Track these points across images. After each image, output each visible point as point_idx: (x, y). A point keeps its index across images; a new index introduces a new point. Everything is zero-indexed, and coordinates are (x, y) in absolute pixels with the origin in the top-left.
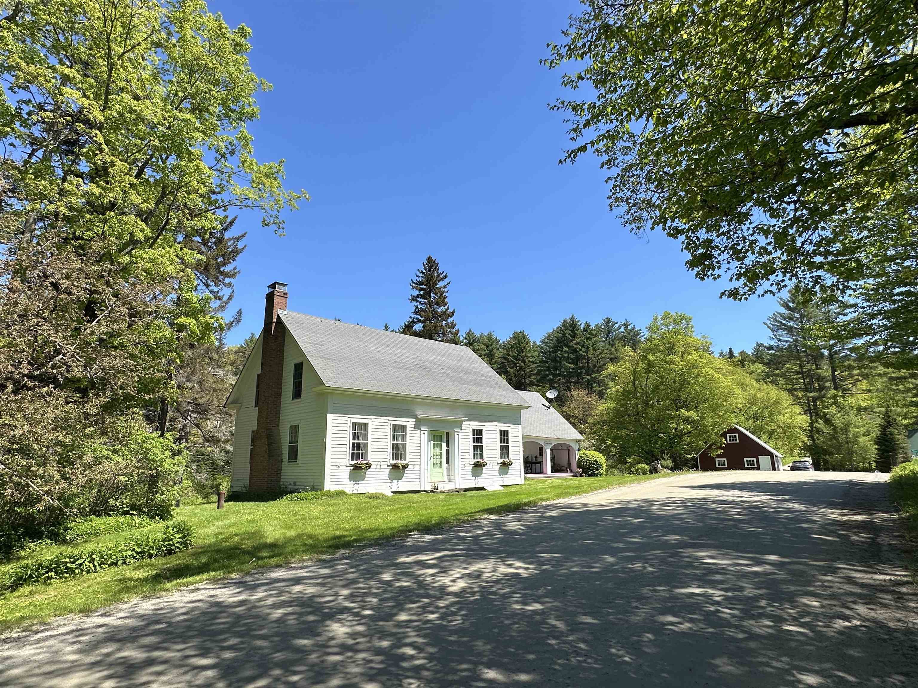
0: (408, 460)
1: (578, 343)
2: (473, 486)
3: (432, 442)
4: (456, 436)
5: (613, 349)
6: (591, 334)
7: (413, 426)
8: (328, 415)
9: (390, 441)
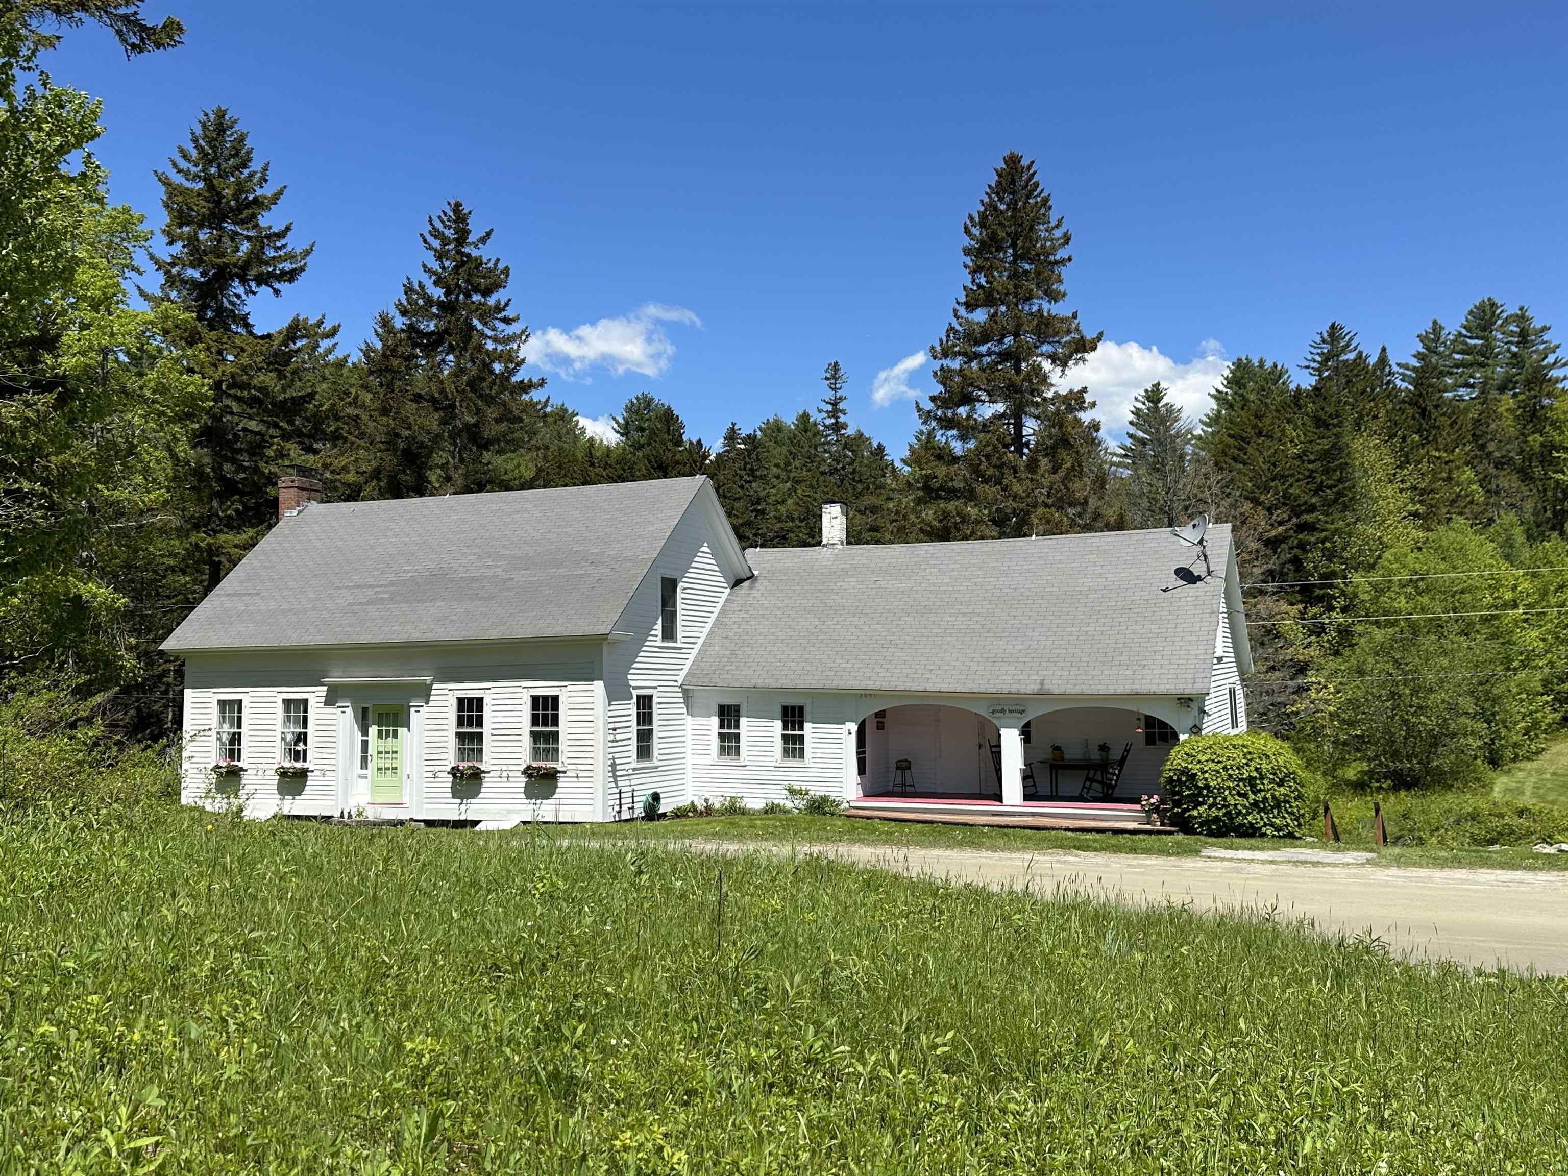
0: (312, 761)
2: (455, 817)
3: (375, 728)
4: (414, 715)
7: (323, 699)
8: (186, 690)
9: (279, 728)
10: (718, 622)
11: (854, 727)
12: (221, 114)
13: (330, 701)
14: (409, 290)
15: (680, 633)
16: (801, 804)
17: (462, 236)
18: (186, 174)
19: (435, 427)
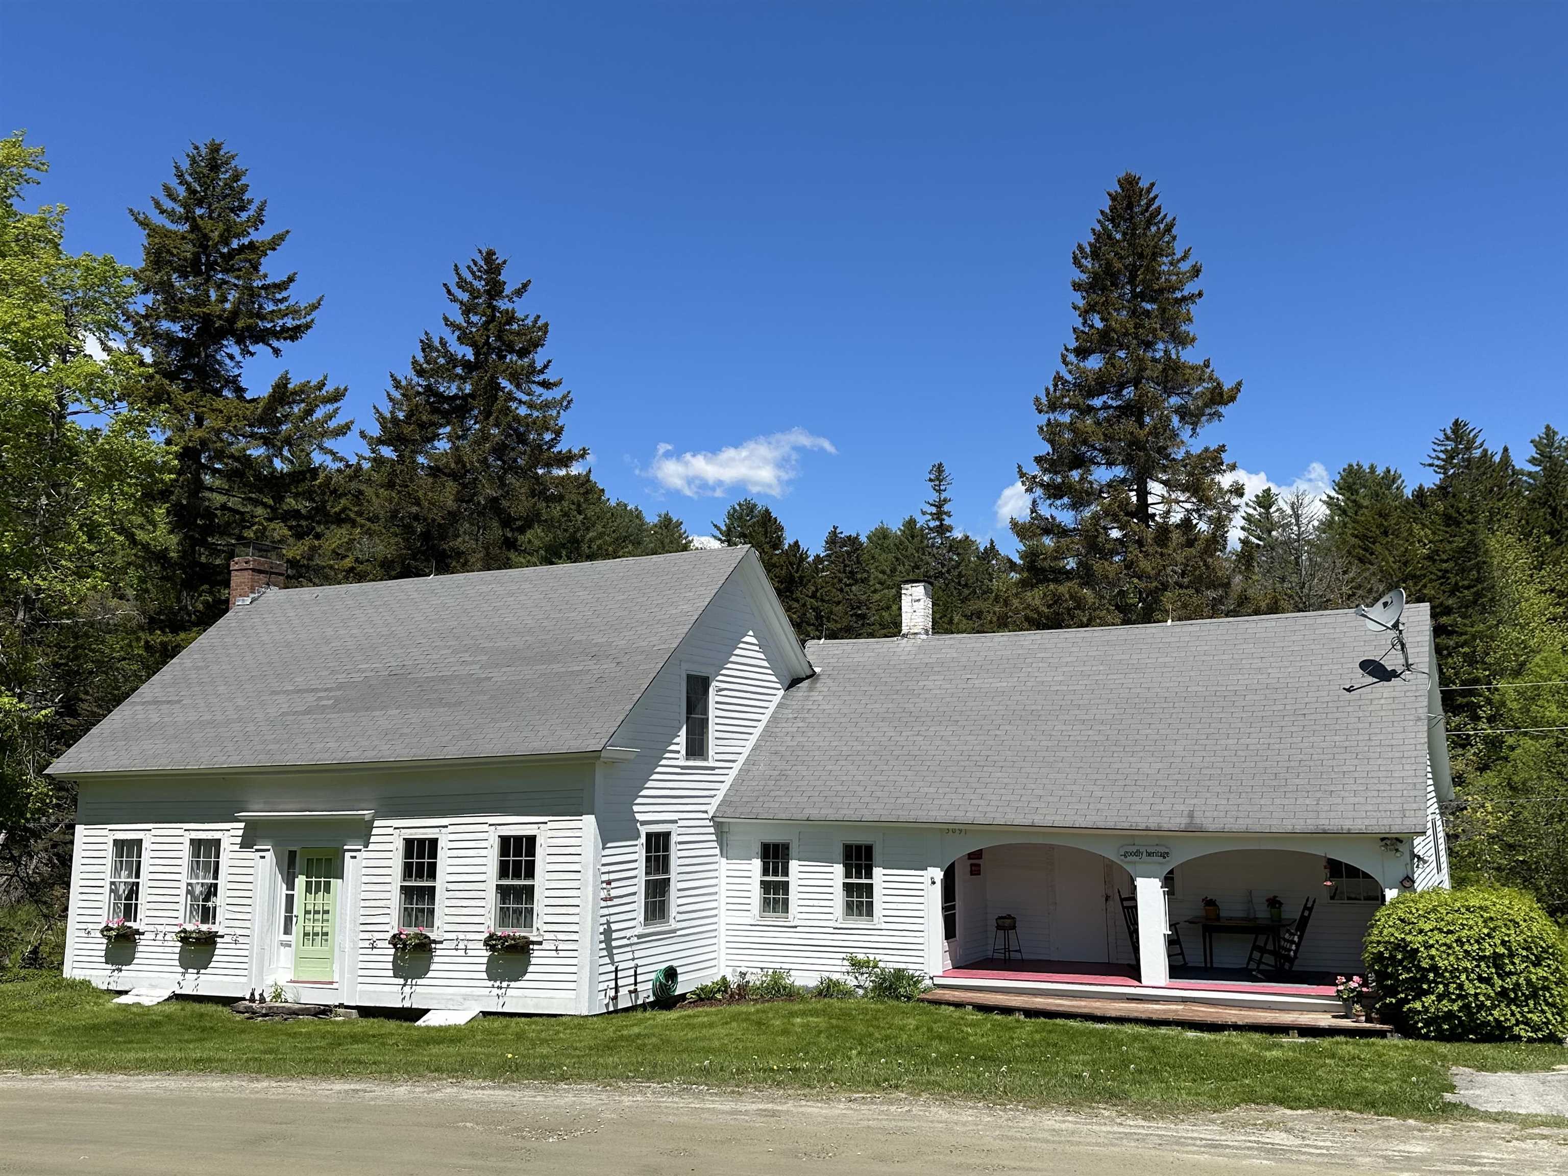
0: (222, 923)
2: (395, 1003)
3: (303, 879)
4: (349, 863)
7: (239, 840)
8: (77, 827)
9: (184, 878)
10: (767, 732)
11: (938, 874)
12: (215, 149)
13: (247, 843)
14: (427, 347)
15: (712, 747)
16: (867, 981)
17: (495, 289)
18: (171, 214)
19: (450, 503)
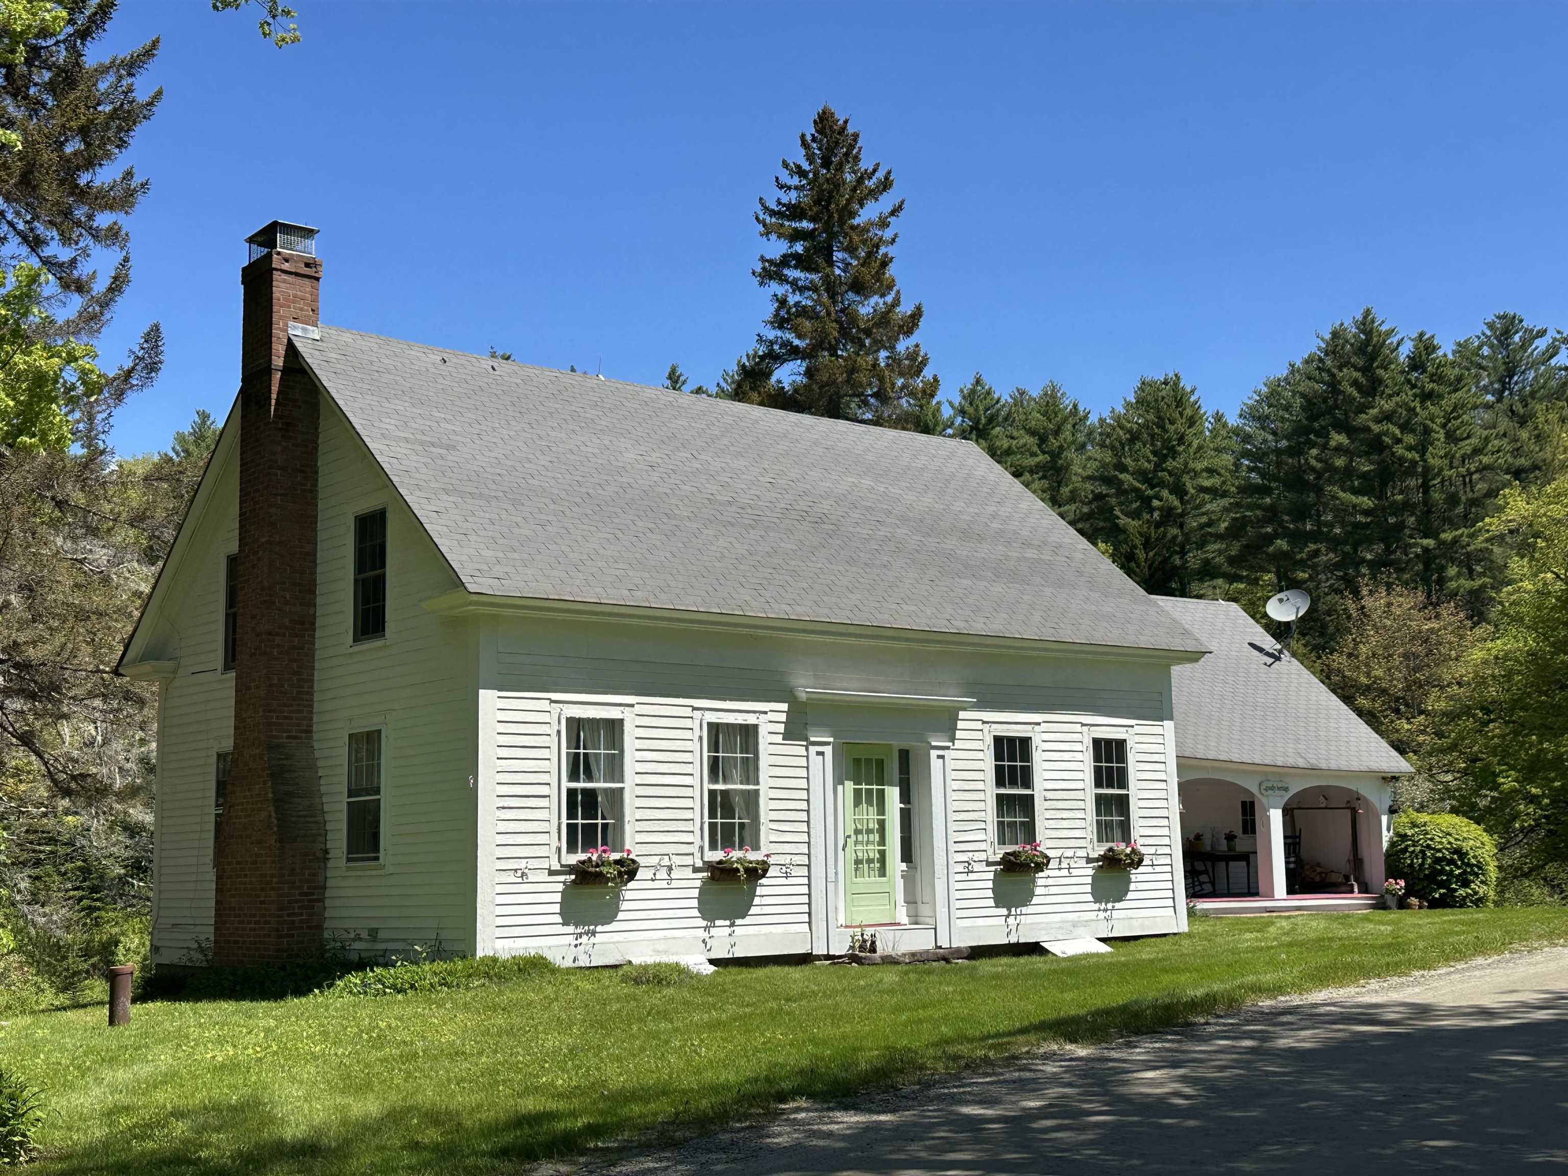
0: (765, 848)
1: (1387, 417)
2: (1000, 939)
3: (850, 786)
4: (935, 764)
5: (1524, 435)
6: (1437, 378)
7: (781, 728)
8: (482, 692)
9: (699, 782)
13: (792, 732)
